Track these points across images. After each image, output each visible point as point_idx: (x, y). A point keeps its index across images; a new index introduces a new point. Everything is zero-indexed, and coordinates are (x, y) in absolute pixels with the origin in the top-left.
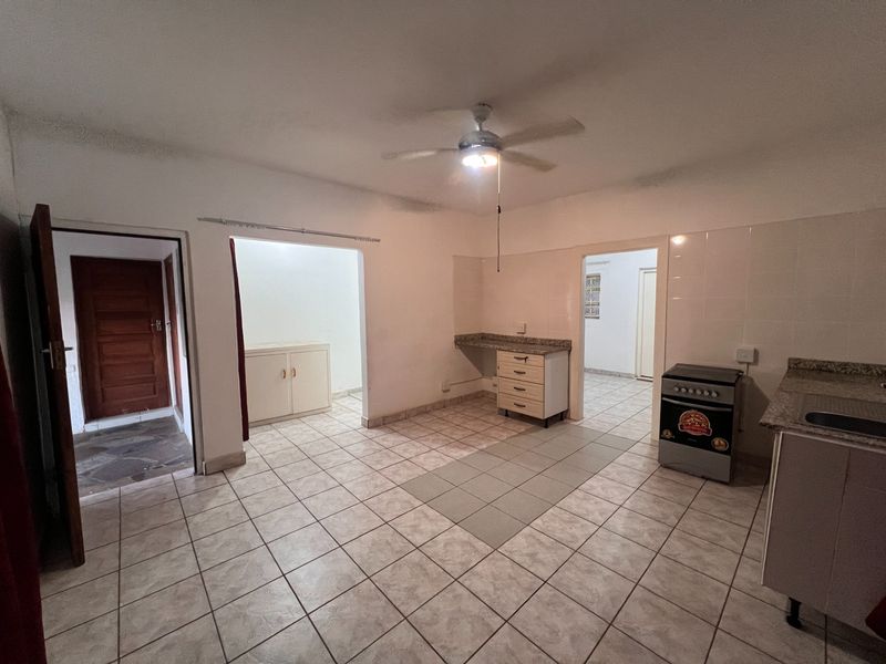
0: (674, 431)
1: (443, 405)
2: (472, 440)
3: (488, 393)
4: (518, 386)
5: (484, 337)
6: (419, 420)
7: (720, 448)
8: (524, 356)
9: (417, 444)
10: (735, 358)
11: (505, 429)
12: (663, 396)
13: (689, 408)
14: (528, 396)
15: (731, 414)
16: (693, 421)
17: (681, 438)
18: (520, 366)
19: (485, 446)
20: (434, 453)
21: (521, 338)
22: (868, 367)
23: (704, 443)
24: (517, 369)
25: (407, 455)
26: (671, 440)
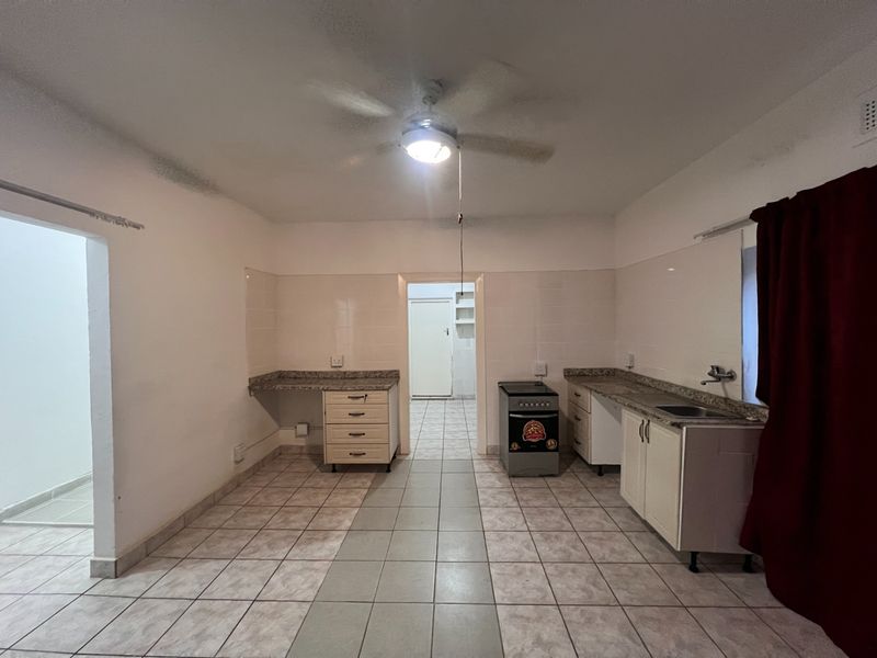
0: (521, 443)
1: (236, 484)
2: (324, 521)
3: (289, 447)
4: (354, 431)
5: (281, 376)
6: (214, 520)
7: (552, 448)
8: (363, 393)
9: (246, 563)
10: (533, 373)
11: (349, 490)
12: (510, 413)
13: (530, 419)
14: (371, 441)
15: (557, 417)
16: (533, 430)
17: (526, 447)
18: (357, 406)
19: (348, 523)
20: (289, 567)
21: (338, 373)
22: (602, 370)
23: (541, 447)
24: (352, 411)
25: (251, 593)
26: (518, 451)
